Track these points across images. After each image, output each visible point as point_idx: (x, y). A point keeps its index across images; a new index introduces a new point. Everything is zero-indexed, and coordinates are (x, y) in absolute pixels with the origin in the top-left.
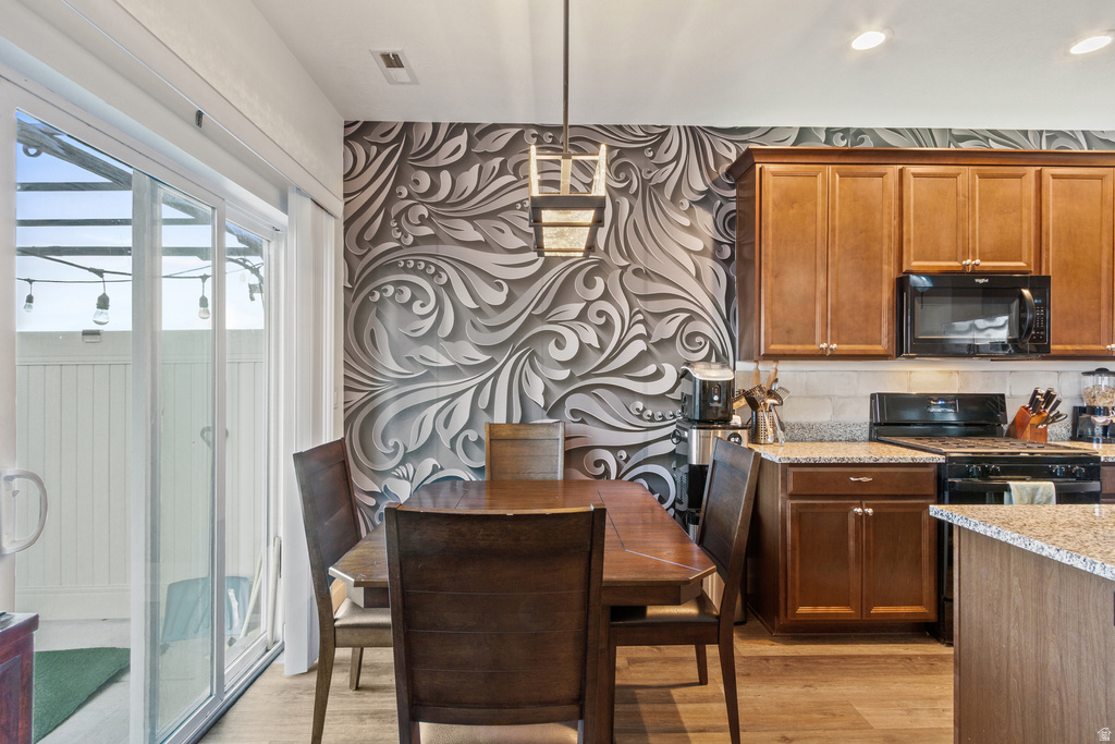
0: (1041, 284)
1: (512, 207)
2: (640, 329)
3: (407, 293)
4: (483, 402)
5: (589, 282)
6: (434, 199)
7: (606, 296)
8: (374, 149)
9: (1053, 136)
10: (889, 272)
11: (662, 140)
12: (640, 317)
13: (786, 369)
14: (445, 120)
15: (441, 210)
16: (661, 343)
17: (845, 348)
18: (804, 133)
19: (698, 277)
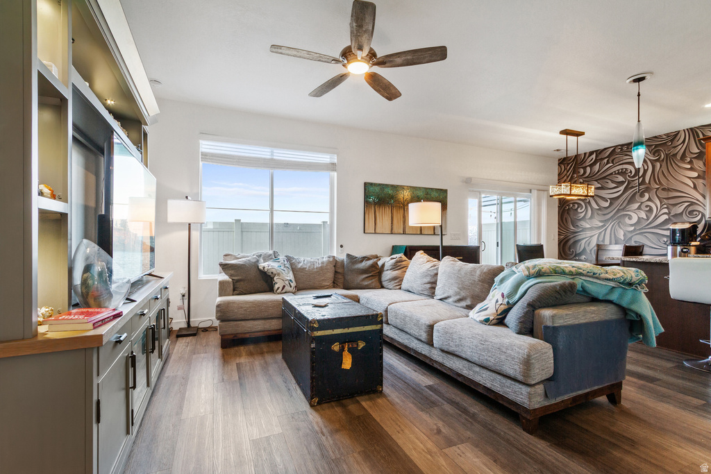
1: (612, 174)
2: (666, 211)
3: (576, 206)
4: (601, 238)
5: (642, 195)
6: (584, 176)
7: (650, 200)
8: (567, 165)
11: (675, 137)
12: (665, 206)
14: (588, 151)
15: (587, 179)
16: (676, 215)
19: (695, 187)
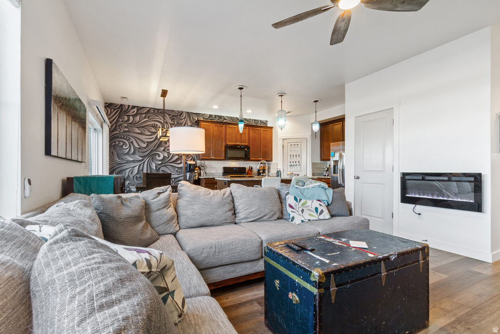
0: (248, 148)
1: (148, 126)
3: (122, 144)
4: (141, 168)
5: (166, 143)
6: (128, 122)
8: (113, 110)
9: (255, 120)
10: (224, 144)
11: (182, 114)
13: (207, 162)
14: (131, 105)
15: (130, 125)
17: (216, 158)
18: (210, 116)
